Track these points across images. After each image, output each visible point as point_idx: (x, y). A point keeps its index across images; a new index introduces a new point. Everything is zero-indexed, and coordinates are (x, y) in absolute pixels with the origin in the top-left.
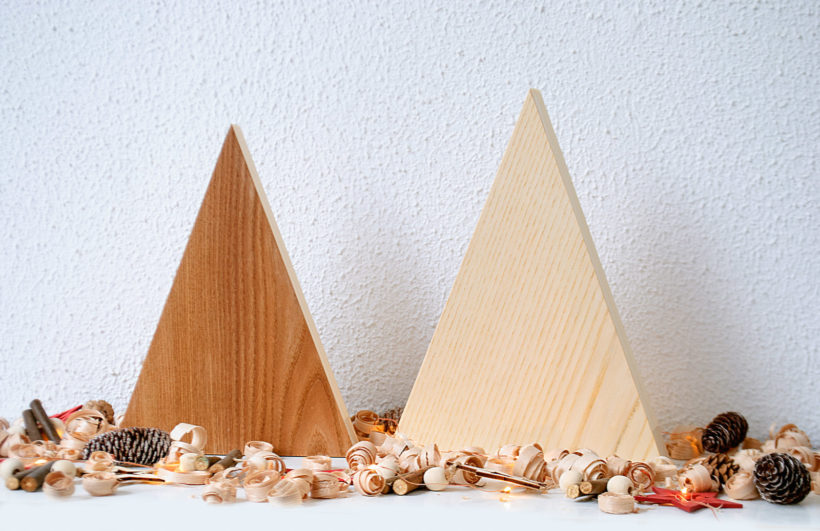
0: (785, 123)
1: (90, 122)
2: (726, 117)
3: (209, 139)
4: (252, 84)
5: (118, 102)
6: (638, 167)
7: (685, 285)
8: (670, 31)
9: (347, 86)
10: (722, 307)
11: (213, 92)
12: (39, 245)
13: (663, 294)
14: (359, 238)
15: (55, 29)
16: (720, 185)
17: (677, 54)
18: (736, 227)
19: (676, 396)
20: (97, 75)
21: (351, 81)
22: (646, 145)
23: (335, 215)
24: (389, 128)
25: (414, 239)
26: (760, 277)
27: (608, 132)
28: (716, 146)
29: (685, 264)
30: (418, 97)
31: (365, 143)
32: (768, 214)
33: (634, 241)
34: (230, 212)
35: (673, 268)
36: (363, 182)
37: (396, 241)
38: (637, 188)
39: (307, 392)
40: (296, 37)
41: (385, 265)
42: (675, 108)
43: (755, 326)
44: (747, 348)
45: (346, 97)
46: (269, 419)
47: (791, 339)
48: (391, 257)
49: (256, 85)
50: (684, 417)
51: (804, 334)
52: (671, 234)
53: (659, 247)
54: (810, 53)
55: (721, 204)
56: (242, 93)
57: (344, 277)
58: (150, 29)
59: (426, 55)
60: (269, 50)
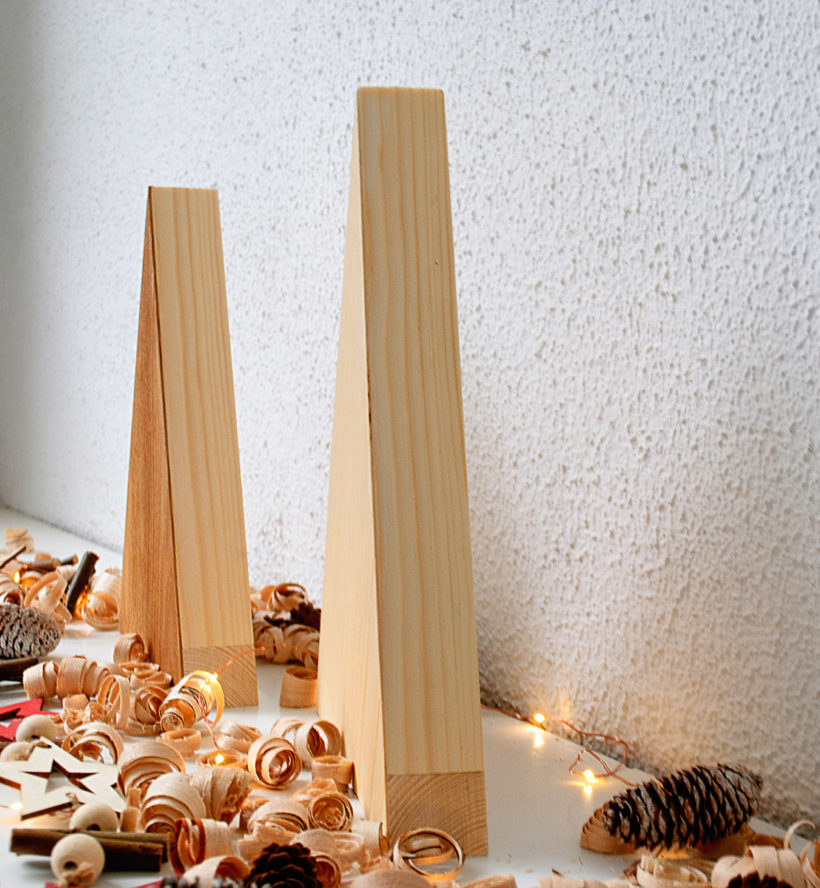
7: (779, 480)
13: (747, 493)
19: (759, 706)
27: (685, 167)
29: (780, 434)
30: (484, 129)
33: (711, 383)
35: (762, 443)
42: (776, 106)
52: (764, 368)
53: (745, 396)
59: (493, 57)
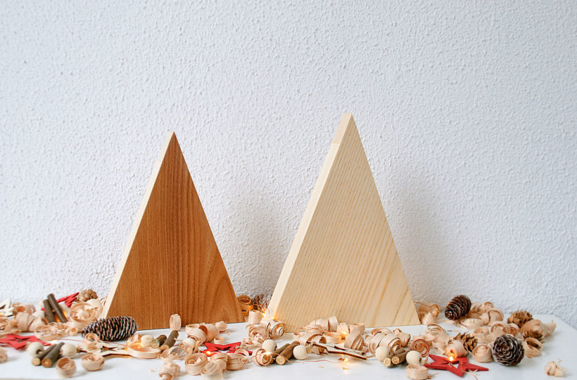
0: (478, 133)
1: (82, 127)
2: (446, 129)
3: (153, 138)
4: (178, 106)
5: (99, 115)
6: (397, 157)
7: (423, 223)
8: (416, 81)
9: (233, 109)
10: (443, 234)
11: (155, 111)
12: (52, 199)
13: (410, 228)
14: (239, 196)
15: (62, 73)
16: (442, 167)
17: (419, 93)
18: (450, 191)
19: (417, 284)
20: (86, 100)
21: (235, 106)
22: (402, 144)
23: (225, 183)
24: (257, 133)
25: (271, 196)
26: (463, 218)
27: (381, 137)
28: (440, 145)
29: (423, 210)
30: (273, 115)
31: (243, 141)
32: (467, 184)
33: (395, 198)
34: (174, 184)
35: (416, 213)
36: (242, 163)
37: (260, 197)
38: (397, 167)
39: (218, 287)
40: (203, 80)
41: (254, 211)
42: (418, 124)
43: (460, 246)
44: (456, 257)
45: (232, 115)
46: (196, 305)
47: (479, 252)
48: (258, 206)
49: (180, 107)
50: (421, 295)
51: (487, 249)
52: (415, 194)
53: (408, 201)
54: (492, 95)
55: (443, 178)
56: (172, 112)
57: (230, 217)
58: (118, 74)
59: (278, 92)
60: (188, 87)
